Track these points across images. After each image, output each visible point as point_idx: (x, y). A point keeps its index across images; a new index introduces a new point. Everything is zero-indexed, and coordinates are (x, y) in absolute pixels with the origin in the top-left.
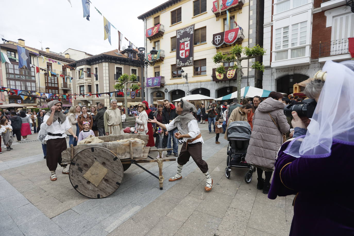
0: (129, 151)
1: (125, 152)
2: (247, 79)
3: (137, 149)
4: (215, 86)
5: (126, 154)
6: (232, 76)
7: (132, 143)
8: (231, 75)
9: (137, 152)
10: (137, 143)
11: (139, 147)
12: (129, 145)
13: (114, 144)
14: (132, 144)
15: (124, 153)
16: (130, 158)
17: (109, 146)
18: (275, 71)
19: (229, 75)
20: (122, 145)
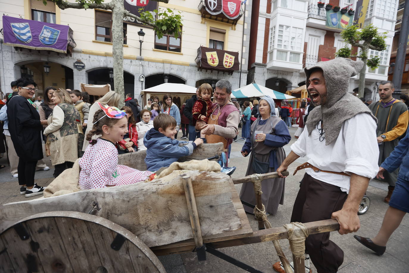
0: (184, 215)
1: (171, 218)
2: (239, 74)
3: (213, 204)
4: (195, 75)
5: (175, 224)
6: (230, 65)
7: (193, 182)
8: (230, 63)
9: (217, 213)
10: (213, 182)
11: (220, 195)
12: (181, 190)
13: (123, 193)
14: (193, 185)
15: (168, 222)
16: (191, 240)
17: (106, 204)
18: (266, 71)
19: (226, 63)
20: (153, 193)
